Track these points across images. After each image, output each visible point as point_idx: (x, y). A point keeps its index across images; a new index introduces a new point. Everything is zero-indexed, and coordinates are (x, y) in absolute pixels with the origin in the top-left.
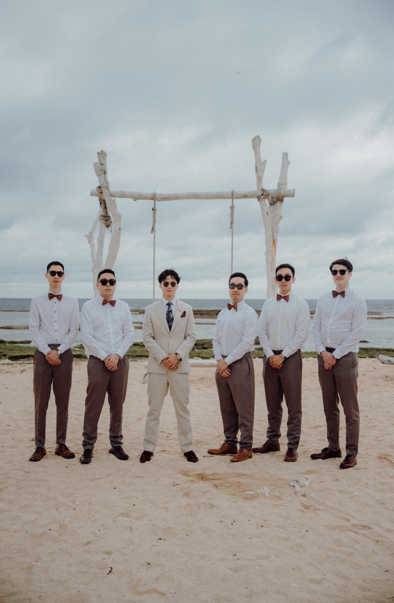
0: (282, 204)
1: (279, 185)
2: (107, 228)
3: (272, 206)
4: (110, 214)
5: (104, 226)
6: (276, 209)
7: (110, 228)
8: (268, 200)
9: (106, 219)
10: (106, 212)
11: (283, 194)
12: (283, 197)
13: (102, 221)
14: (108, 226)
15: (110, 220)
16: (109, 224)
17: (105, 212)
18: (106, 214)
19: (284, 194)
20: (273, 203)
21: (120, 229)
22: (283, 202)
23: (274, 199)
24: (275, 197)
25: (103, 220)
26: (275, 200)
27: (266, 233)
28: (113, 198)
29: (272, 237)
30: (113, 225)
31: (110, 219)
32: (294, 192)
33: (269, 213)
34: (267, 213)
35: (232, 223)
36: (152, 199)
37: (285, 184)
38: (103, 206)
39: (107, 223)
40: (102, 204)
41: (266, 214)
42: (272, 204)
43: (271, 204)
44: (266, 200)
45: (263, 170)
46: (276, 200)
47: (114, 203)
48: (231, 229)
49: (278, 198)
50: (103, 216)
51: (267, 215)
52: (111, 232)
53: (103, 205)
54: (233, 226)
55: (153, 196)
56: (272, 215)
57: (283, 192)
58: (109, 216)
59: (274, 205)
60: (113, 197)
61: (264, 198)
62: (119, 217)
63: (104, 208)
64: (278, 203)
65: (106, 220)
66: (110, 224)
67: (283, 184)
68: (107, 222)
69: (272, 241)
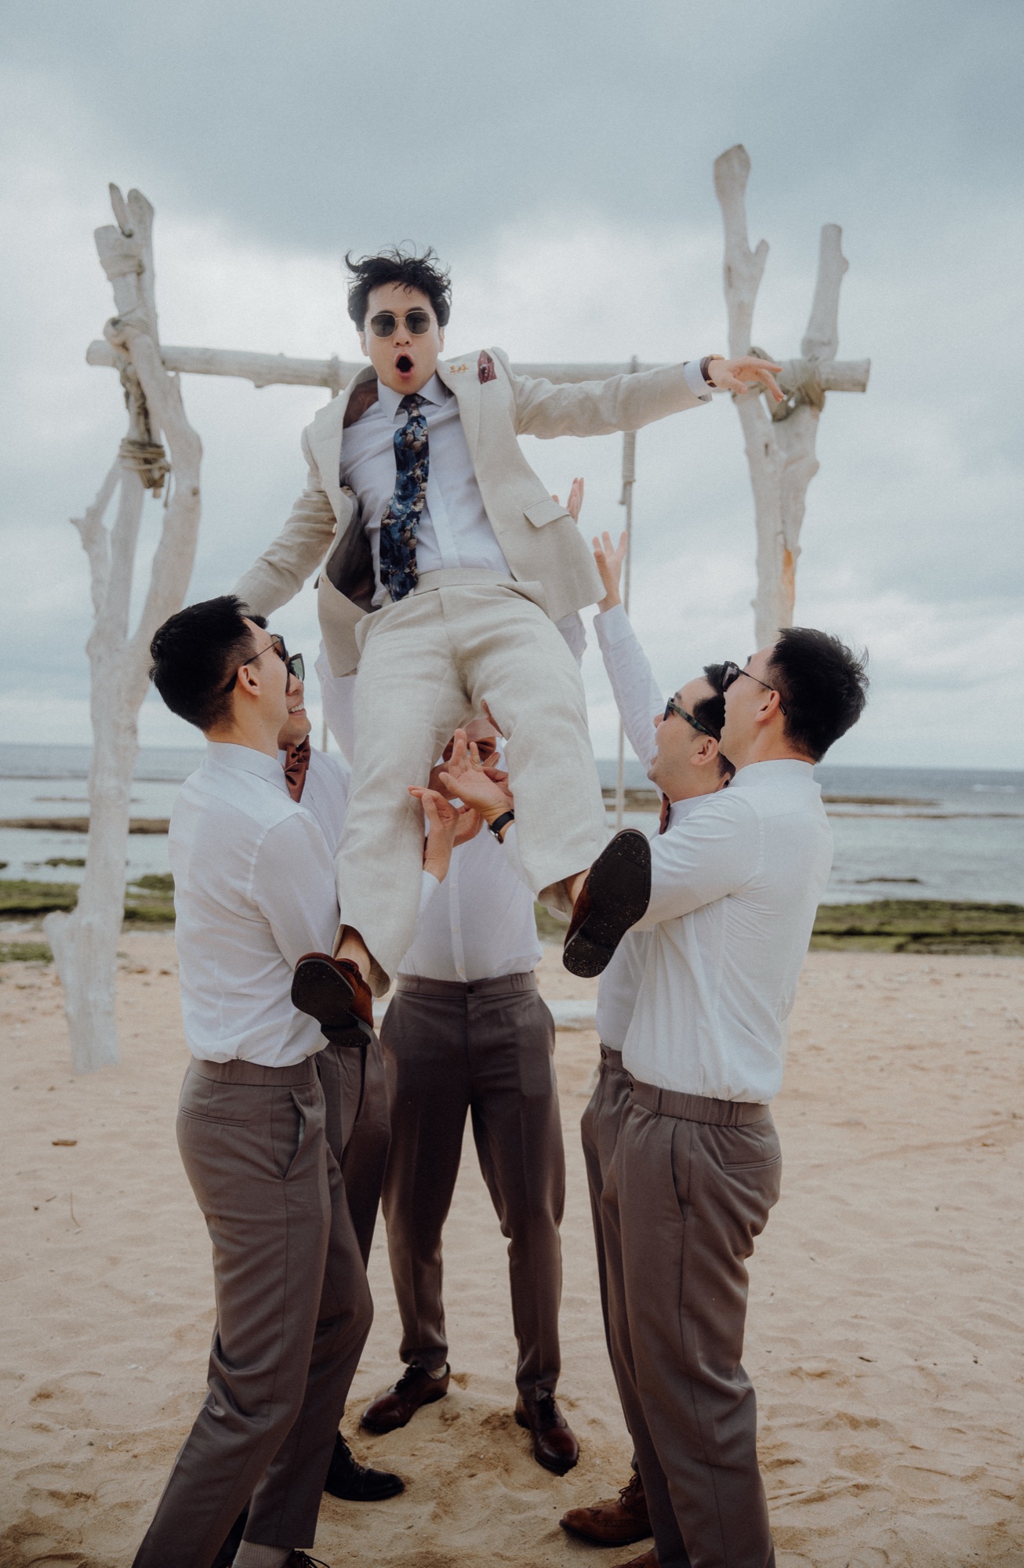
0: (817, 417)
1: (809, 345)
2: (149, 492)
3: (782, 424)
4: (163, 439)
5: (137, 481)
6: (798, 435)
7: (163, 491)
8: (768, 400)
9: (148, 456)
10: (148, 431)
11: (824, 377)
12: (823, 391)
13: (130, 463)
14: (154, 483)
15: (162, 463)
16: (156, 475)
17: (142, 427)
18: (146, 437)
19: (827, 380)
20: (784, 413)
21: (195, 492)
22: (821, 410)
23: (789, 400)
24: (793, 390)
25: (135, 458)
26: (792, 404)
27: (760, 525)
28: (171, 374)
29: (780, 539)
30: (171, 481)
31: (162, 455)
32: (867, 371)
33: (774, 447)
34: (766, 446)
35: (628, 483)
36: (324, 383)
37: (831, 343)
38: (134, 405)
39: (150, 471)
40: (132, 398)
41: (762, 448)
42: (782, 416)
43: (777, 418)
44: (762, 398)
45: (754, 281)
46: (796, 402)
47: (174, 394)
48: (624, 509)
49: (807, 395)
50: (133, 443)
51: (767, 453)
52: (166, 505)
53: (137, 400)
54: (630, 494)
55: (326, 370)
56: (783, 455)
57: (824, 372)
58: (158, 443)
59: (789, 420)
60: (174, 369)
61: (757, 390)
62: (193, 448)
63: (139, 414)
64: (806, 413)
65: (147, 461)
66: (162, 476)
67: (824, 344)
68: (148, 467)
69: (781, 556)
